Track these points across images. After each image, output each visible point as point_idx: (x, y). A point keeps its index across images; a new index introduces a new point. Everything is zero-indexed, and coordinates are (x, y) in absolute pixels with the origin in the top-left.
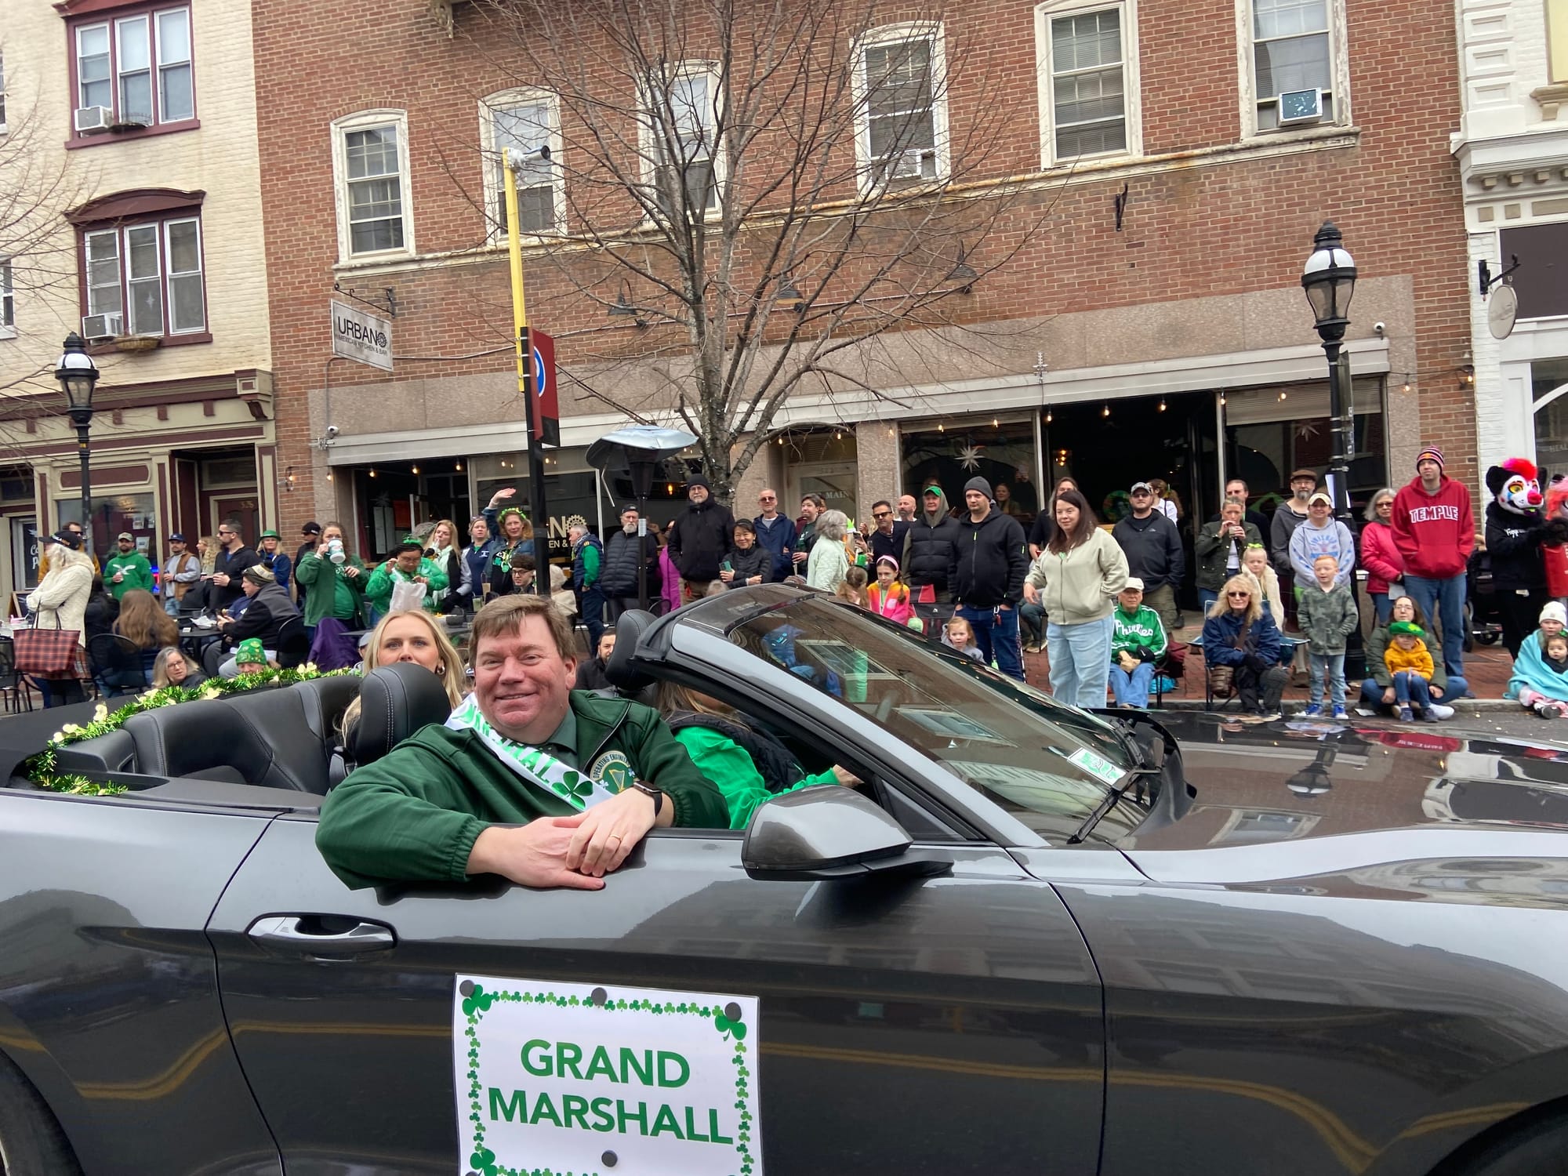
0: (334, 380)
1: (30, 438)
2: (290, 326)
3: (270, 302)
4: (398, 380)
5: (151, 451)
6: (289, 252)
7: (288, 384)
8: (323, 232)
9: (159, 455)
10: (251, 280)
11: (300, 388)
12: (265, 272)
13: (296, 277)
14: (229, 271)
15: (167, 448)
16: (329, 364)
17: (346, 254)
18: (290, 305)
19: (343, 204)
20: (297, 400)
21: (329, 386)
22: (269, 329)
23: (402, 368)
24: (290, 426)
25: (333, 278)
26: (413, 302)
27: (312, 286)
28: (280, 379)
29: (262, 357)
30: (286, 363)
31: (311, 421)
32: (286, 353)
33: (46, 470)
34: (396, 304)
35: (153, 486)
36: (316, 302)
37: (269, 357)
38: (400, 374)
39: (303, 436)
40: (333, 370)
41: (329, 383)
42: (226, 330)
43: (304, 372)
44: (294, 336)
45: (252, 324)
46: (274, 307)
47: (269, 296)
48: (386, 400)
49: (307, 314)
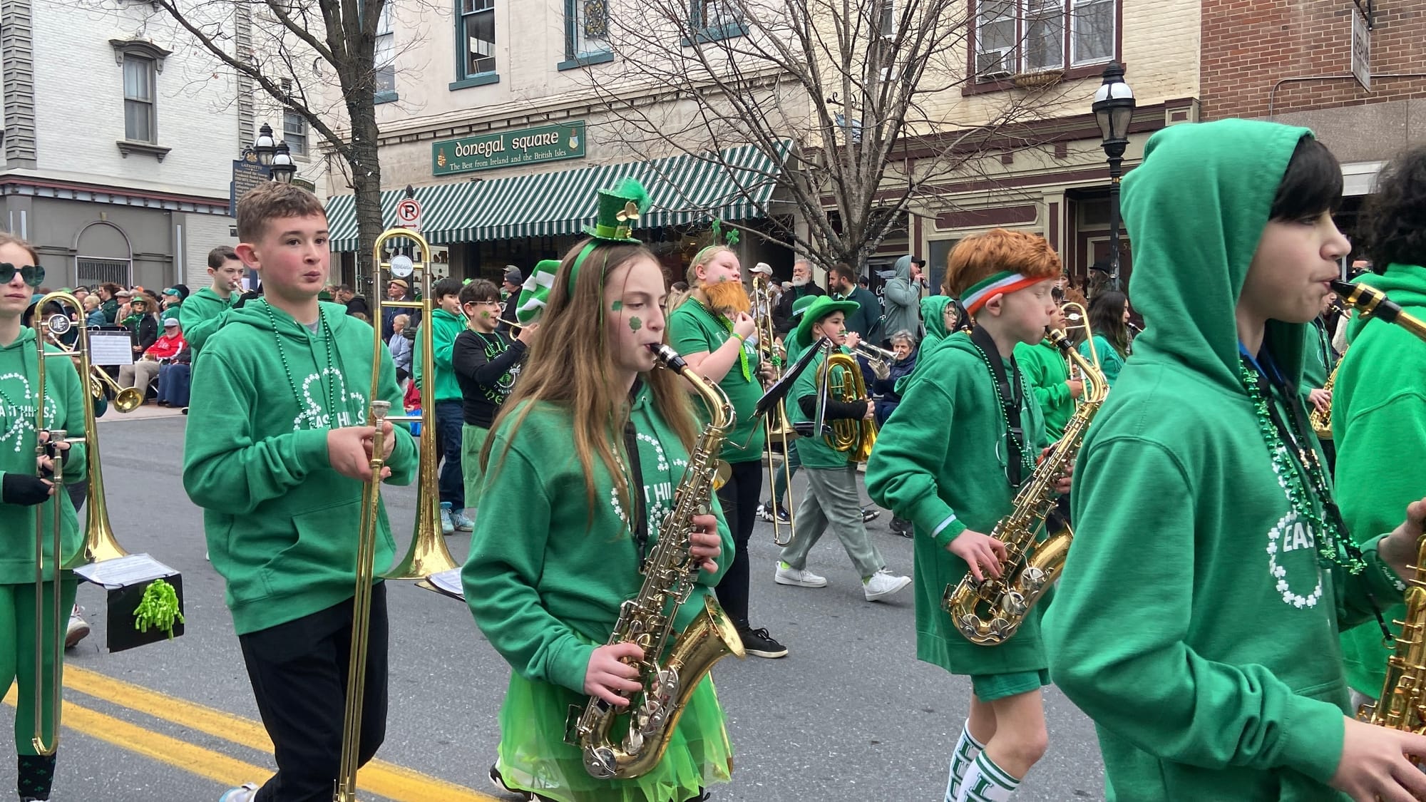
0: (1281, 106)
2: (1229, 48)
3: (1202, 24)
4: (1369, 102)
5: (1044, 190)
9: (1054, 194)
10: (1180, 1)
15: (1062, 187)
16: (1277, 87)
18: (1229, 25)
21: (1275, 113)
22: (1198, 53)
23: (1377, 88)
26: (1400, 11)
27: (1261, 2)
28: (1208, 108)
29: (1190, 84)
30: (1219, 90)
32: (1219, 79)
33: (921, 211)
34: (1375, 14)
35: (1042, 226)
36: (1264, 19)
37: (1196, 84)
38: (1375, 94)
40: (1281, 94)
41: (1273, 107)
42: (1143, 57)
43: (1241, 98)
44: (1231, 59)
45: (1177, 50)
46: (1209, 29)
47: (1203, 17)
48: (1352, 125)
49: (1252, 32)
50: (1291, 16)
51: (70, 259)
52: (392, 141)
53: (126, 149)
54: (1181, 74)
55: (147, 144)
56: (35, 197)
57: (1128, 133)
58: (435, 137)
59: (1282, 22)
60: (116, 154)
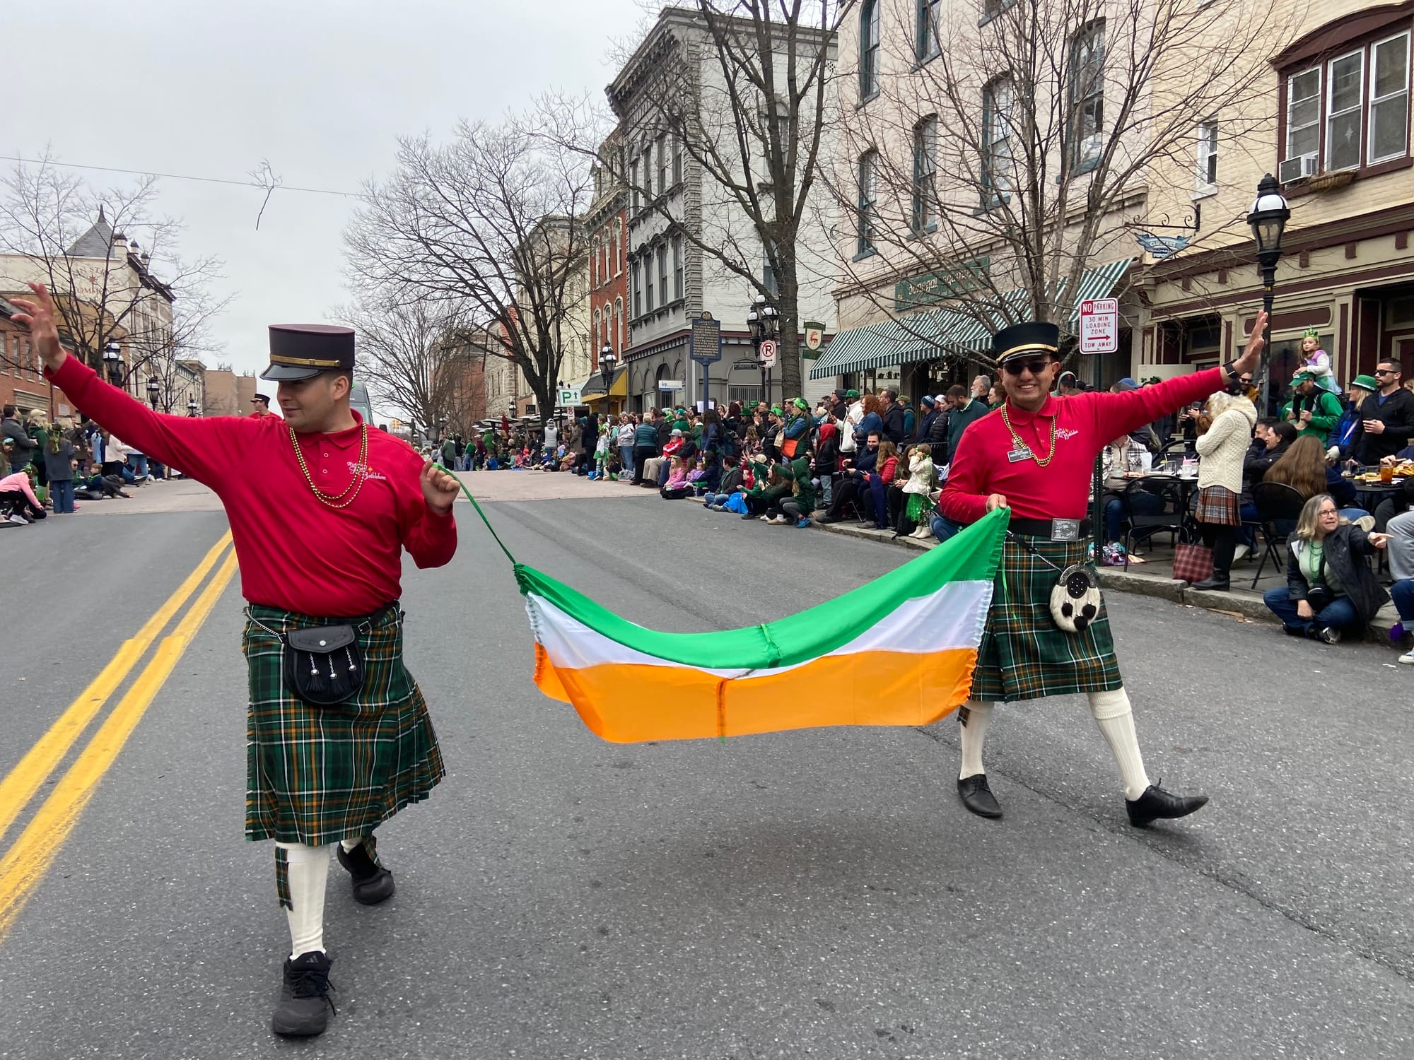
1: (1221, 288)
5: (1335, 292)
9: (1344, 296)
15: (1351, 287)
33: (1232, 318)
35: (1334, 328)
51: (723, 386)
58: (897, 280)
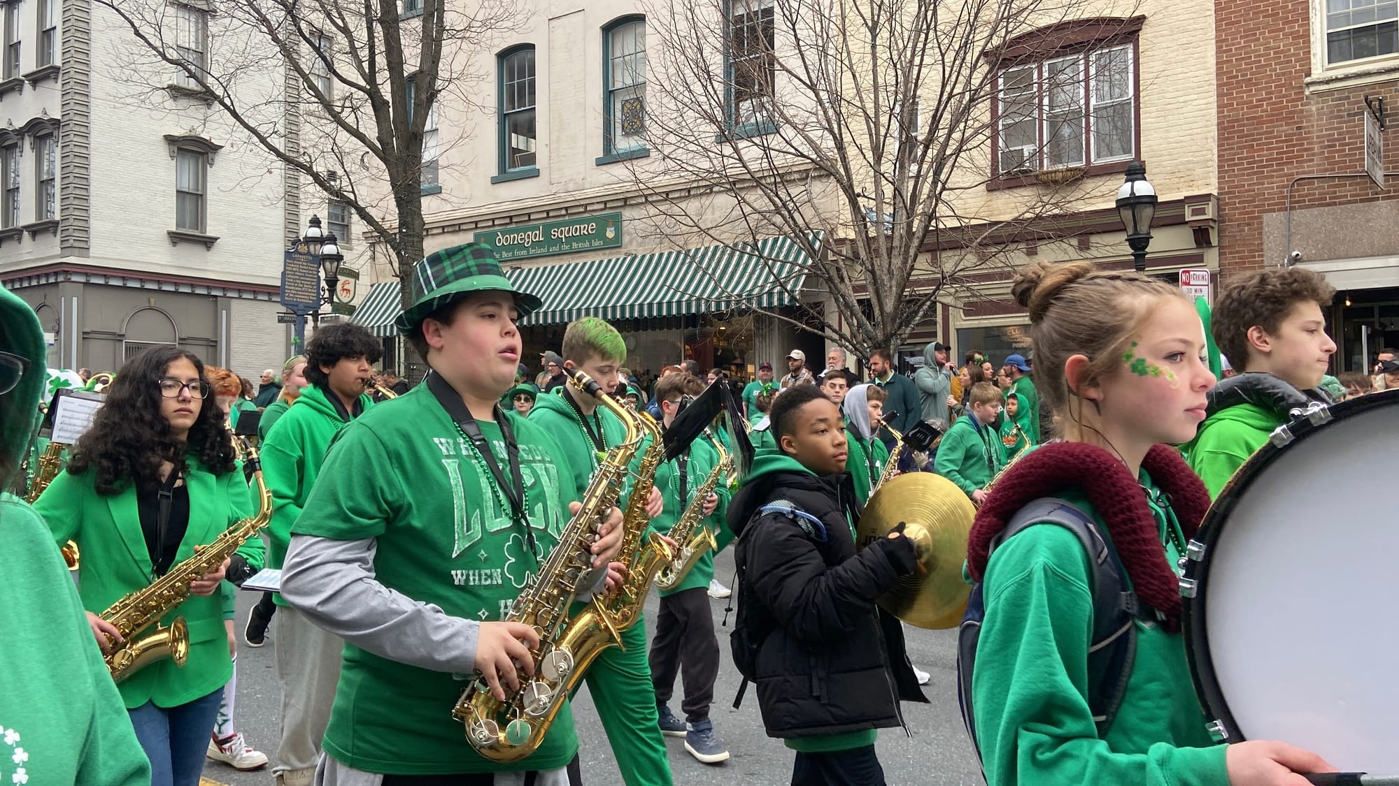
0: (1297, 202)
2: (1244, 147)
3: (1219, 124)
4: (1383, 199)
6: (1246, 70)
7: (1237, 209)
8: (1291, 44)
10: (1195, 103)
11: (1253, 212)
12: (1214, 93)
13: (1254, 95)
14: (1169, 95)
16: (1293, 185)
17: (1319, 65)
18: (1244, 125)
19: (1318, 13)
20: (1248, 225)
21: (1292, 208)
22: (1215, 151)
23: (1390, 186)
24: (1237, 252)
25: (1303, 92)
27: (1274, 103)
28: (1228, 203)
29: (1208, 181)
30: (1236, 187)
31: (1265, 247)
32: (1236, 176)
33: (948, 300)
34: (1388, 116)
36: (1278, 120)
37: (1215, 181)
38: (1389, 191)
39: (1255, 262)
40: (1298, 191)
41: (1290, 203)
42: (1161, 156)
43: (1259, 195)
44: (1246, 158)
45: (1194, 148)
46: (1224, 129)
47: (1218, 118)
48: (1368, 221)
49: (1266, 133)
50: (1305, 117)
51: (118, 344)
52: (435, 231)
53: (176, 238)
54: (1199, 171)
55: (197, 233)
56: (87, 284)
57: (1151, 227)
58: (476, 228)
59: (1296, 123)
60: (166, 242)
